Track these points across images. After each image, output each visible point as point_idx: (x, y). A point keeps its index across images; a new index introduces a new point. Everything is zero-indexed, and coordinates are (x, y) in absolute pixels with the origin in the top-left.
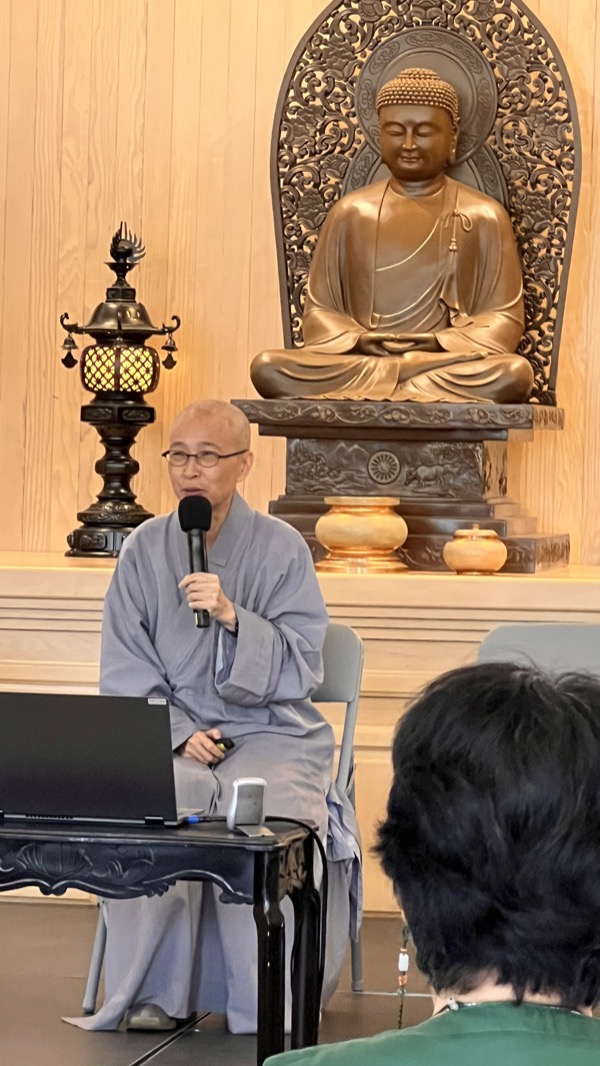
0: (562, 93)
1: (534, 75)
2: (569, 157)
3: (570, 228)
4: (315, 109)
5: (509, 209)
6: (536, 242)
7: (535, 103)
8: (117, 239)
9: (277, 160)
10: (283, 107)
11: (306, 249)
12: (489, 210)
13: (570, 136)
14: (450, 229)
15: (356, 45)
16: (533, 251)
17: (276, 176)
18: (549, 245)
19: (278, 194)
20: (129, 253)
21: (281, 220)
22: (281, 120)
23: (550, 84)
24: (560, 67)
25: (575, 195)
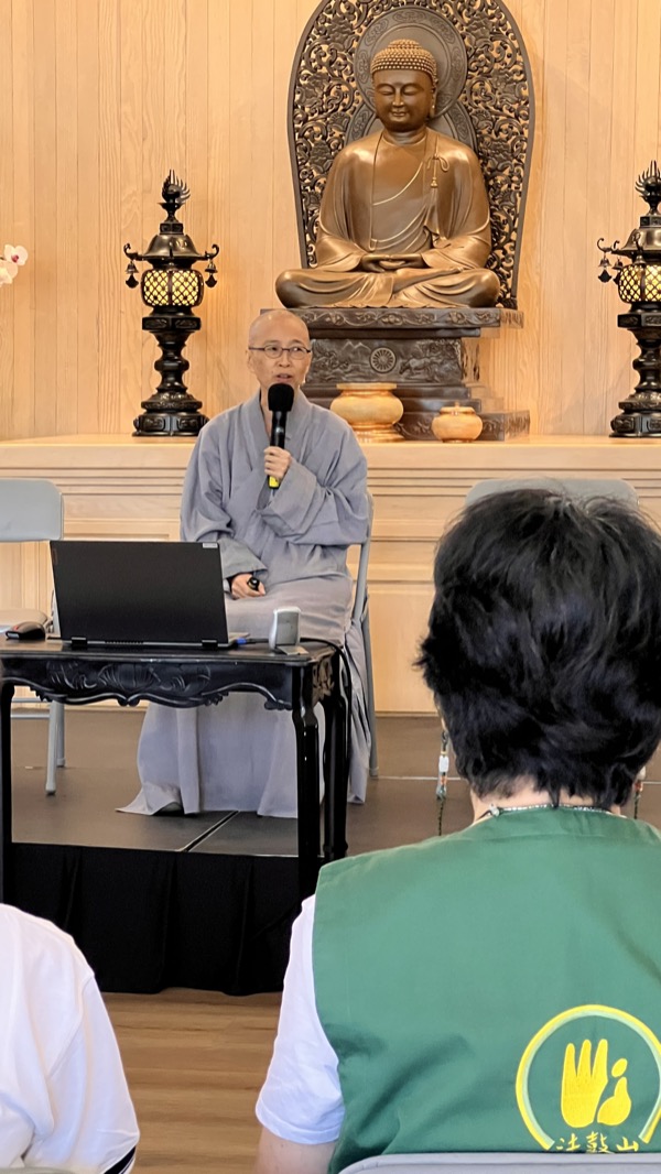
0: (519, 58)
1: (496, 44)
2: (525, 109)
3: (526, 167)
4: (322, 76)
5: (477, 151)
6: (499, 179)
7: (497, 66)
8: (167, 185)
9: (292, 117)
10: (297, 74)
11: (317, 189)
12: (462, 154)
13: (525, 93)
14: (431, 170)
15: (354, 22)
16: (497, 186)
17: (292, 131)
18: (510, 181)
19: (294, 146)
20: (177, 194)
21: (297, 167)
22: (295, 85)
23: (509, 51)
24: (518, 36)
25: (530, 140)
